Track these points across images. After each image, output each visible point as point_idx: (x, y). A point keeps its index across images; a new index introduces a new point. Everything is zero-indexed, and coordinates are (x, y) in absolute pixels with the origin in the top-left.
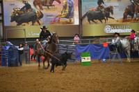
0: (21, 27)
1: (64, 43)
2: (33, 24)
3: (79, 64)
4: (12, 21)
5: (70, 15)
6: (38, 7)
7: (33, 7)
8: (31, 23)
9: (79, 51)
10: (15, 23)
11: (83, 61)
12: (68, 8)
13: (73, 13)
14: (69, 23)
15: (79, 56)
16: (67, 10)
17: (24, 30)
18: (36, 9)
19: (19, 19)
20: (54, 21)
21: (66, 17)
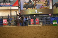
0: (28, 10)
1: (45, 16)
2: (32, 9)
3: (52, 25)
4: (24, 8)
5: (48, 5)
6: (34, 1)
7: (32, 2)
8: (31, 8)
9: (52, 20)
10: (25, 9)
11: (53, 24)
12: (47, 2)
13: (49, 4)
14: (47, 8)
15: (52, 22)
16: (47, 3)
17: (29, 11)
18: (34, 3)
19: (27, 7)
20: (41, 7)
21: (46, 6)
